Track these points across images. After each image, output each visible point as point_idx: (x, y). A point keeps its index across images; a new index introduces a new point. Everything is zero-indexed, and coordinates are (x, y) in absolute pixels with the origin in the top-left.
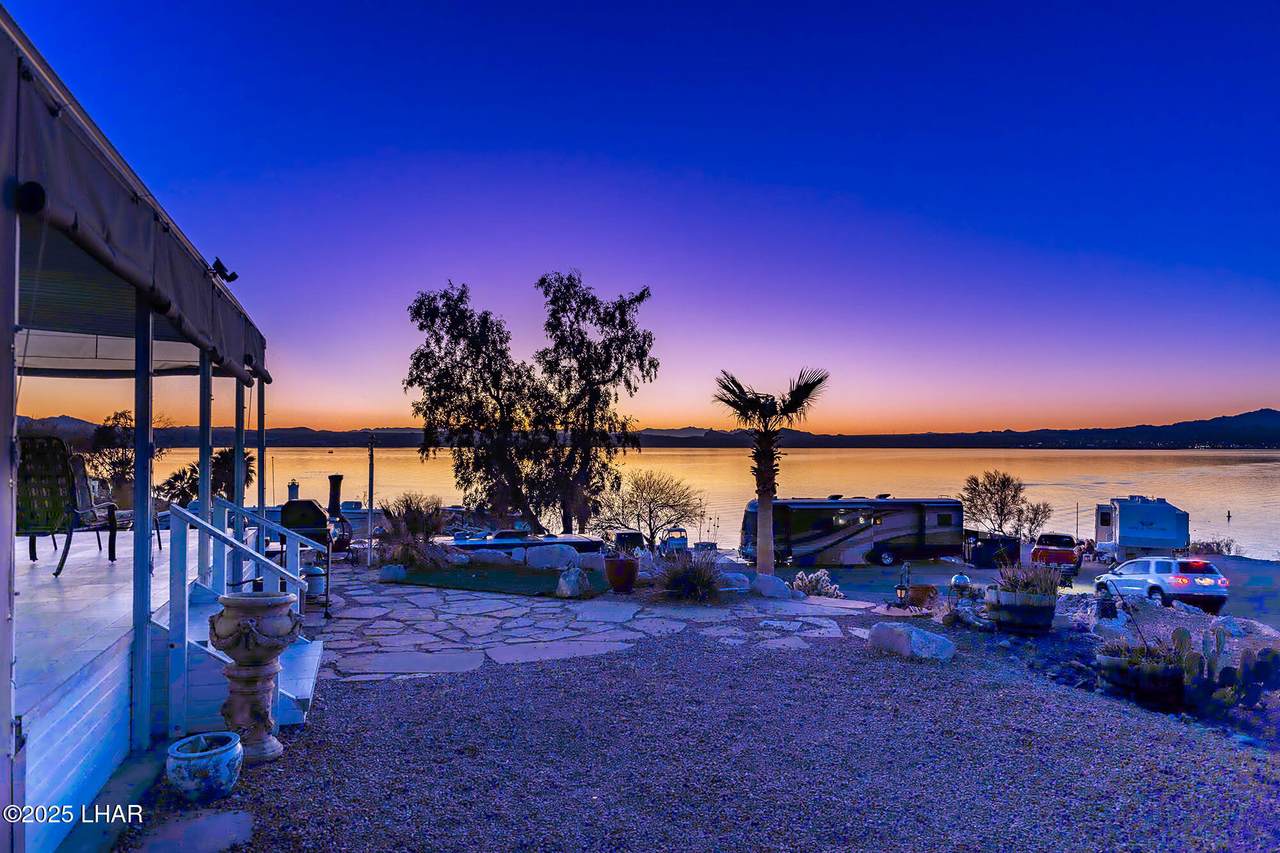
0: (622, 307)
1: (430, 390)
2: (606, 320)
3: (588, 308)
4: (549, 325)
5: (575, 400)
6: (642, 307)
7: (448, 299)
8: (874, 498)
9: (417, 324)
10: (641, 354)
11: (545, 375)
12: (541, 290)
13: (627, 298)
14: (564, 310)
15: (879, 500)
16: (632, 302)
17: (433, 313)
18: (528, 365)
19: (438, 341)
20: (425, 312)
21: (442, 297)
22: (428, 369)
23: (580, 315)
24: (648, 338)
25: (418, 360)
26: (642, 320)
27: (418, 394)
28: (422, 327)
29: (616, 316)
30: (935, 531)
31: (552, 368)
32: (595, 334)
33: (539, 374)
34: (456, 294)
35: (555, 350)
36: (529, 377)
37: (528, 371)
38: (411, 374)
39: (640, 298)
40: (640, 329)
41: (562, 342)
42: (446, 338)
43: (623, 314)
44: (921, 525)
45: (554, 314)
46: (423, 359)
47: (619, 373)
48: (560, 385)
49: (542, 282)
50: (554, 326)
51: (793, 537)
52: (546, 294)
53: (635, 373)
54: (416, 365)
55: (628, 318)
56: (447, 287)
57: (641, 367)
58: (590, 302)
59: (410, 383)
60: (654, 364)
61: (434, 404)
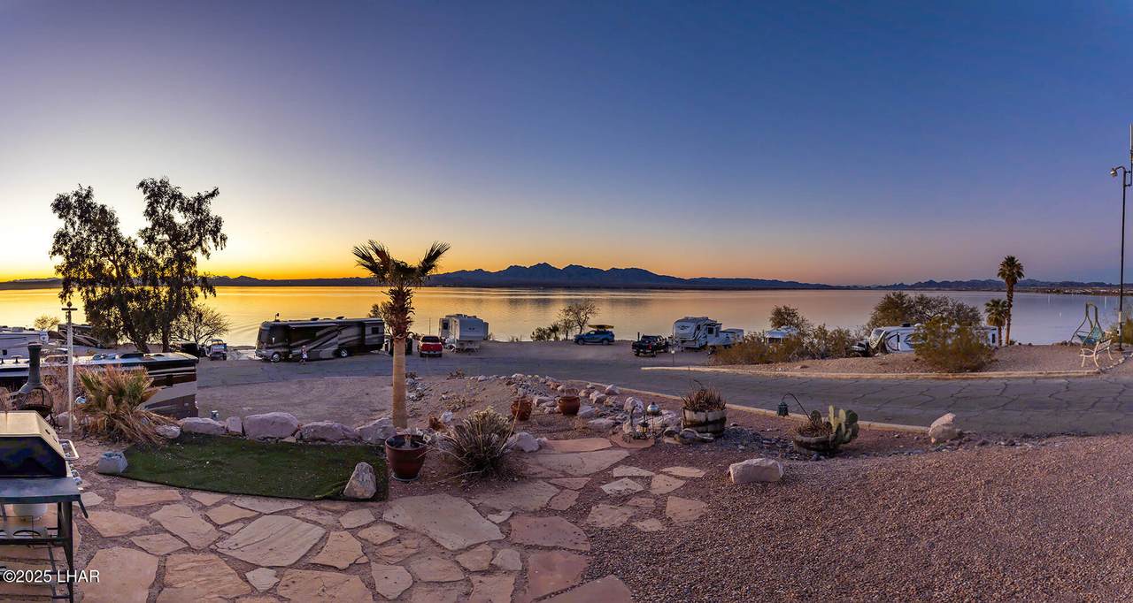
0: (200, 200)
1: (68, 258)
2: (187, 208)
3: (175, 201)
4: (147, 213)
5: (170, 262)
6: (213, 201)
7: (79, 197)
8: (334, 318)
9: (57, 214)
10: (215, 232)
11: (146, 245)
12: (141, 190)
13: (203, 194)
14: (158, 202)
15: (339, 320)
16: (207, 197)
17: (69, 206)
18: (133, 239)
19: (73, 225)
20: (62, 206)
21: (75, 195)
22: (65, 244)
23: (169, 206)
24: (218, 222)
25: (59, 238)
26: (214, 208)
27: (60, 260)
28: (61, 217)
29: (196, 207)
30: (370, 337)
31: (150, 240)
32: (180, 218)
33: (141, 244)
34: (84, 193)
35: (153, 229)
36: (134, 247)
37: (134, 243)
38: (54, 247)
39: (212, 195)
40: (213, 214)
41: (157, 223)
42: (78, 222)
43: (200, 204)
44: (363, 334)
45: (151, 205)
46: (61, 237)
47: (199, 243)
48: (157, 252)
49: (142, 185)
50: (151, 213)
51: (292, 345)
52: (145, 193)
53: (209, 243)
54: (57, 242)
55: (203, 207)
56: (77, 189)
57: (215, 240)
58: (177, 196)
59: (54, 253)
60: (224, 238)
61: (70, 266)
